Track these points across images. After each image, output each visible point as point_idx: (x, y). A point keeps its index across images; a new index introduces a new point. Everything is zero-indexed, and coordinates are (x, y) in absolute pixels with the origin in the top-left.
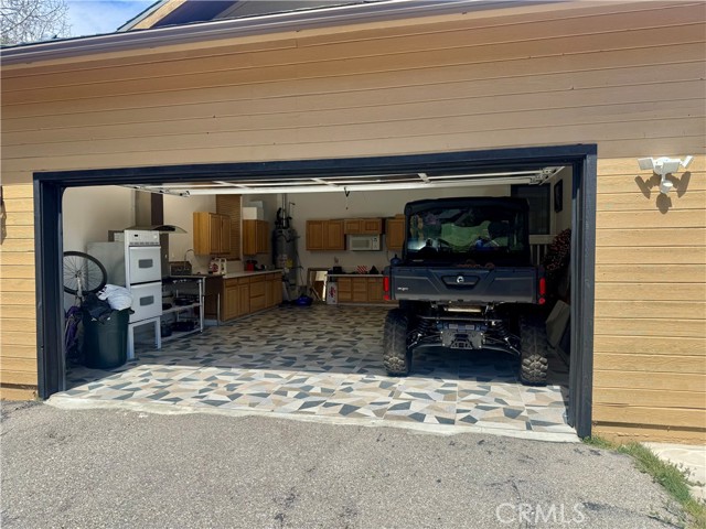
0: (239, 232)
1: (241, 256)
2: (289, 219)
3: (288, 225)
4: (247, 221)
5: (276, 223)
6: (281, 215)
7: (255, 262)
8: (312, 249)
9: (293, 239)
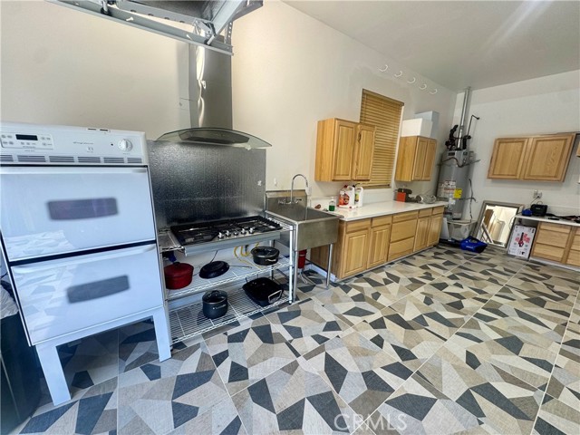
0: (392, 152)
1: (393, 183)
2: (466, 139)
3: (464, 146)
4: (406, 138)
5: (447, 144)
6: (456, 134)
7: (409, 192)
8: (495, 176)
9: (468, 164)
